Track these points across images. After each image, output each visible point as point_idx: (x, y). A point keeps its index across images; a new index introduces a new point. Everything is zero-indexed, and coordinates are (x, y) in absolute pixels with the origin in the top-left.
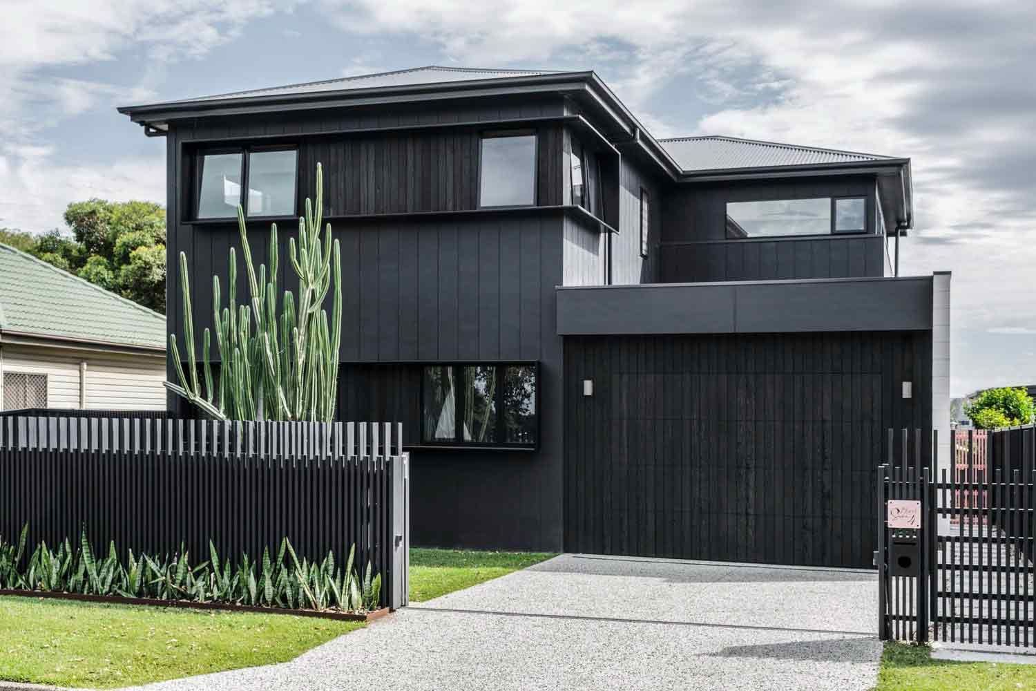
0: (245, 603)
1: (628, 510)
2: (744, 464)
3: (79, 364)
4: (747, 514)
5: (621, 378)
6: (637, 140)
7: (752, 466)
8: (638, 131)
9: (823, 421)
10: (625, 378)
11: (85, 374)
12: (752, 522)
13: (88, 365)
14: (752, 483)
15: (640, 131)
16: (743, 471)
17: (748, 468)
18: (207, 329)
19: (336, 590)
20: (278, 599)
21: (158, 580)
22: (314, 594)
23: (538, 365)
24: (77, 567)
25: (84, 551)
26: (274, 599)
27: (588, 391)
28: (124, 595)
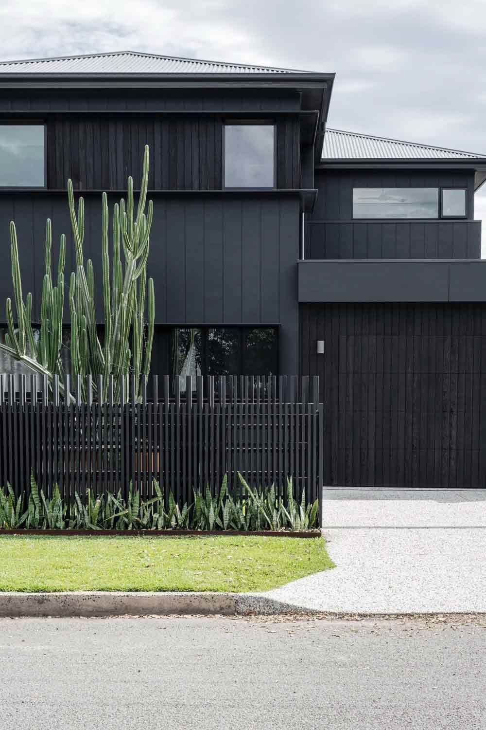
0: (202, 528)
1: (353, 448)
2: (448, 410)
4: (450, 449)
5: (347, 339)
7: (455, 410)
10: (352, 338)
12: (453, 455)
14: (454, 424)
16: (447, 414)
17: (452, 411)
18: (30, 293)
19: (287, 513)
20: (232, 524)
21: (120, 514)
22: (271, 518)
23: (276, 328)
24: (25, 508)
25: (33, 492)
26: (229, 524)
27: (321, 349)
28: (94, 528)
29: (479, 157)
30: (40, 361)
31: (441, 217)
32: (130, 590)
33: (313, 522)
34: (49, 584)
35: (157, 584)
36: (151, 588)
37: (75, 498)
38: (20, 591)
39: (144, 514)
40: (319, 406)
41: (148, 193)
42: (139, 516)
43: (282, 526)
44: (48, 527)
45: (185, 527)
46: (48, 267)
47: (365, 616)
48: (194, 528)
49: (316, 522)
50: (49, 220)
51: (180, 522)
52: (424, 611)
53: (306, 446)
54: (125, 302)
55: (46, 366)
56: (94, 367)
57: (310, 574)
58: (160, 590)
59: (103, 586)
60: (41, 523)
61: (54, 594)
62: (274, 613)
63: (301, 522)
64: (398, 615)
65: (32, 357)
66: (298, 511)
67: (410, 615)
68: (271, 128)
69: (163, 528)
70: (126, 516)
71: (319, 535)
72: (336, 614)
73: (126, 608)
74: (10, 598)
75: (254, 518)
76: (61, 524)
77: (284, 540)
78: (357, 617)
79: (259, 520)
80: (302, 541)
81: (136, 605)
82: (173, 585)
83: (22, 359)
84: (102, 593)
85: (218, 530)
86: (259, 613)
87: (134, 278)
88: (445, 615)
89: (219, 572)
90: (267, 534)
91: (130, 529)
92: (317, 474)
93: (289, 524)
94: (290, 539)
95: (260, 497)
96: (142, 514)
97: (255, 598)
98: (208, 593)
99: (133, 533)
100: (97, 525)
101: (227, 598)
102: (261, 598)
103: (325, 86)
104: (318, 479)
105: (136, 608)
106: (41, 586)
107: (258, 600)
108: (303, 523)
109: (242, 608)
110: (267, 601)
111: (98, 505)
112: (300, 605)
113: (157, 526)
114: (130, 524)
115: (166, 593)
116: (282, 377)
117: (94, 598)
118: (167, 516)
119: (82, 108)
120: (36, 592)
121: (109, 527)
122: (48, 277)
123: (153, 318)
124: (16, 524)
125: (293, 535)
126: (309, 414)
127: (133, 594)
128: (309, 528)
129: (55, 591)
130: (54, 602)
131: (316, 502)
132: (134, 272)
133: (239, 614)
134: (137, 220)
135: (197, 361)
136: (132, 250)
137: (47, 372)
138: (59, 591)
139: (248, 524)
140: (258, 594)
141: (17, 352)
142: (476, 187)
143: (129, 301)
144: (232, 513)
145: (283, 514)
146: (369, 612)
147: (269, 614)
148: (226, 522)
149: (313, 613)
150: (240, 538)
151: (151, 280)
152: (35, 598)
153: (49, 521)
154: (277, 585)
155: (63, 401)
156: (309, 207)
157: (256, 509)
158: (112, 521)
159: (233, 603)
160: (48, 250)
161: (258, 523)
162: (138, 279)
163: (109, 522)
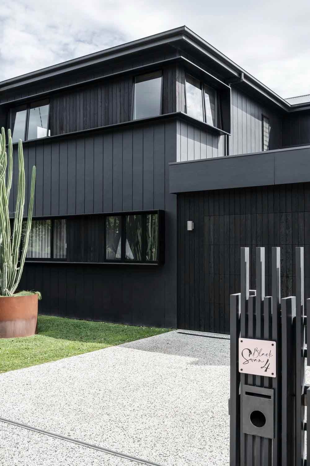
5: (210, 219)
6: (242, 80)
8: (243, 74)
15: (244, 74)
27: (190, 228)
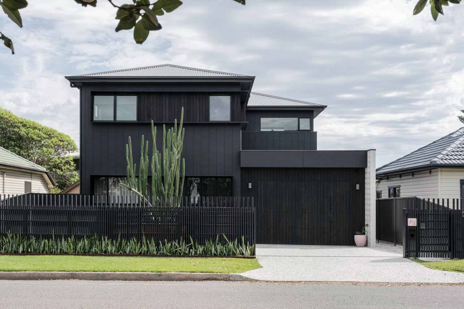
0: (209, 255)
3: (3, 174)
4: (305, 229)
5: (261, 183)
7: (307, 212)
9: (330, 197)
10: (263, 182)
11: (5, 178)
12: (306, 231)
13: (6, 175)
14: (306, 218)
16: (304, 214)
17: (305, 213)
18: (135, 164)
19: (242, 250)
20: (221, 254)
21: (178, 249)
22: (236, 251)
23: (231, 178)
24: (141, 246)
25: (144, 241)
26: (220, 254)
27: (250, 187)
28: (168, 254)
29: (316, 105)
30: (139, 190)
31: (299, 130)
32: (191, 272)
33: (252, 253)
34: (161, 270)
35: (200, 270)
36: (198, 271)
37: (160, 243)
38: (152, 272)
39: (186, 250)
40: (254, 209)
41: (177, 123)
42: (185, 250)
43: (240, 254)
44: (150, 254)
45: (202, 254)
46: (142, 154)
47: (275, 282)
48: (206, 254)
49: (253, 253)
50: (143, 135)
51: (201, 253)
52: (297, 280)
53: (249, 224)
54: (173, 167)
55: (141, 193)
56: (160, 193)
57: (254, 269)
58: (202, 272)
59: (181, 271)
60: (147, 253)
61: (164, 273)
62: (243, 280)
63: (248, 253)
64: (287, 282)
65: (135, 189)
66: (246, 248)
67: (292, 282)
68: (229, 97)
69: (194, 254)
70: (180, 250)
71: (255, 258)
72: (265, 281)
73: (190, 278)
74: (149, 274)
75: (229, 251)
76: (155, 253)
77: (241, 259)
78: (273, 282)
79: (231, 252)
80: (249, 260)
81: (194, 277)
82: (206, 271)
83: (132, 190)
84: (181, 273)
85: (215, 256)
86: (238, 281)
87: (177, 158)
88: (304, 282)
89: (221, 268)
90: (235, 257)
91: (182, 255)
92: (254, 235)
93: (243, 254)
94: (244, 259)
95: (231, 244)
96: (186, 249)
97: (236, 275)
98: (219, 273)
99: (183, 256)
100: (169, 253)
101: (226, 275)
102: (238, 275)
103: (251, 81)
104: (254, 237)
105: (193, 278)
106: (159, 270)
107: (237, 276)
108: (248, 254)
109: (231, 278)
110: (240, 276)
111: (169, 246)
112: (252, 278)
113: (192, 254)
114: (181, 253)
115: (204, 273)
116: (235, 197)
117: (179, 275)
118: (196, 250)
119: (152, 90)
120: (157, 272)
121: (173, 254)
122: (142, 157)
123: (184, 174)
124: (138, 253)
125: (245, 258)
126: (250, 212)
127: (192, 273)
128: (250, 255)
129: (164, 272)
130: (164, 276)
131: (253, 246)
132: (177, 156)
133: (230, 281)
134: (178, 136)
135: (198, 191)
136: (176, 147)
137: (142, 195)
138: (166, 272)
139: (227, 254)
140: (237, 274)
141: (130, 187)
142: (314, 117)
143: (174, 167)
144: (220, 249)
145: (240, 250)
146: (277, 281)
147: (241, 281)
148: (219, 252)
149: (257, 281)
150: (224, 258)
151: (184, 159)
152: (157, 274)
153: (151, 251)
154: (243, 272)
155: (142, 206)
156: (244, 128)
157: (230, 247)
158: (174, 252)
159: (228, 277)
160: (142, 147)
161: (231, 253)
162: (178, 159)
163: (173, 252)
